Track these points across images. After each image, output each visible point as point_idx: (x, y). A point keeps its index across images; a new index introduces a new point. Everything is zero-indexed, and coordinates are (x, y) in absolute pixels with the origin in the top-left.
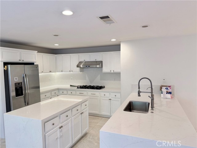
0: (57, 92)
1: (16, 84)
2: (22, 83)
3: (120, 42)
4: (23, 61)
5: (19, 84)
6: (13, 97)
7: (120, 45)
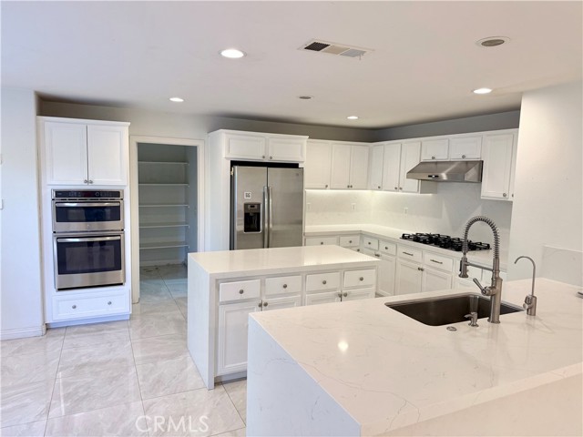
0: (356, 239)
1: (246, 205)
2: (259, 205)
3: (521, 94)
4: (271, 158)
5: (252, 206)
6: (239, 233)
7: (520, 109)
